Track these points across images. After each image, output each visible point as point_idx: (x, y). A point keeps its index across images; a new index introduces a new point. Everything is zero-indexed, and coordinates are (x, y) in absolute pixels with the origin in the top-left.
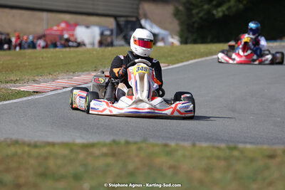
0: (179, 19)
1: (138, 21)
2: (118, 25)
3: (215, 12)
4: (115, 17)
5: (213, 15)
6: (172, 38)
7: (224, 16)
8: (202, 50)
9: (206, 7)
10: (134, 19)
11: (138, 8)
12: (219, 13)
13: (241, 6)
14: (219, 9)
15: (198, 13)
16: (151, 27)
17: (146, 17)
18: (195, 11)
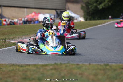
0: (83, 10)
2: (57, 13)
3: (99, 7)
4: (56, 10)
6: (81, 18)
7: (103, 8)
8: (93, 23)
9: (95, 4)
11: (65, 6)
12: (100, 7)
13: (110, 4)
14: (101, 5)
15: (91, 7)
17: (69, 9)
18: (90, 6)
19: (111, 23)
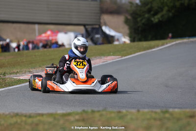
0: (128, 25)
1: (101, 27)
2: (87, 30)
3: (153, 19)
4: (84, 25)
5: (152, 21)
6: (125, 38)
7: (160, 21)
8: (145, 46)
9: (147, 16)
10: (97, 26)
11: (100, 19)
12: (156, 19)
13: (171, 14)
14: (156, 17)
15: (141, 20)
16: (110, 31)
17: (106, 25)
18: (139, 19)
19: (173, 45)
